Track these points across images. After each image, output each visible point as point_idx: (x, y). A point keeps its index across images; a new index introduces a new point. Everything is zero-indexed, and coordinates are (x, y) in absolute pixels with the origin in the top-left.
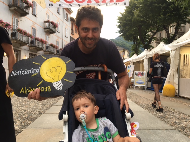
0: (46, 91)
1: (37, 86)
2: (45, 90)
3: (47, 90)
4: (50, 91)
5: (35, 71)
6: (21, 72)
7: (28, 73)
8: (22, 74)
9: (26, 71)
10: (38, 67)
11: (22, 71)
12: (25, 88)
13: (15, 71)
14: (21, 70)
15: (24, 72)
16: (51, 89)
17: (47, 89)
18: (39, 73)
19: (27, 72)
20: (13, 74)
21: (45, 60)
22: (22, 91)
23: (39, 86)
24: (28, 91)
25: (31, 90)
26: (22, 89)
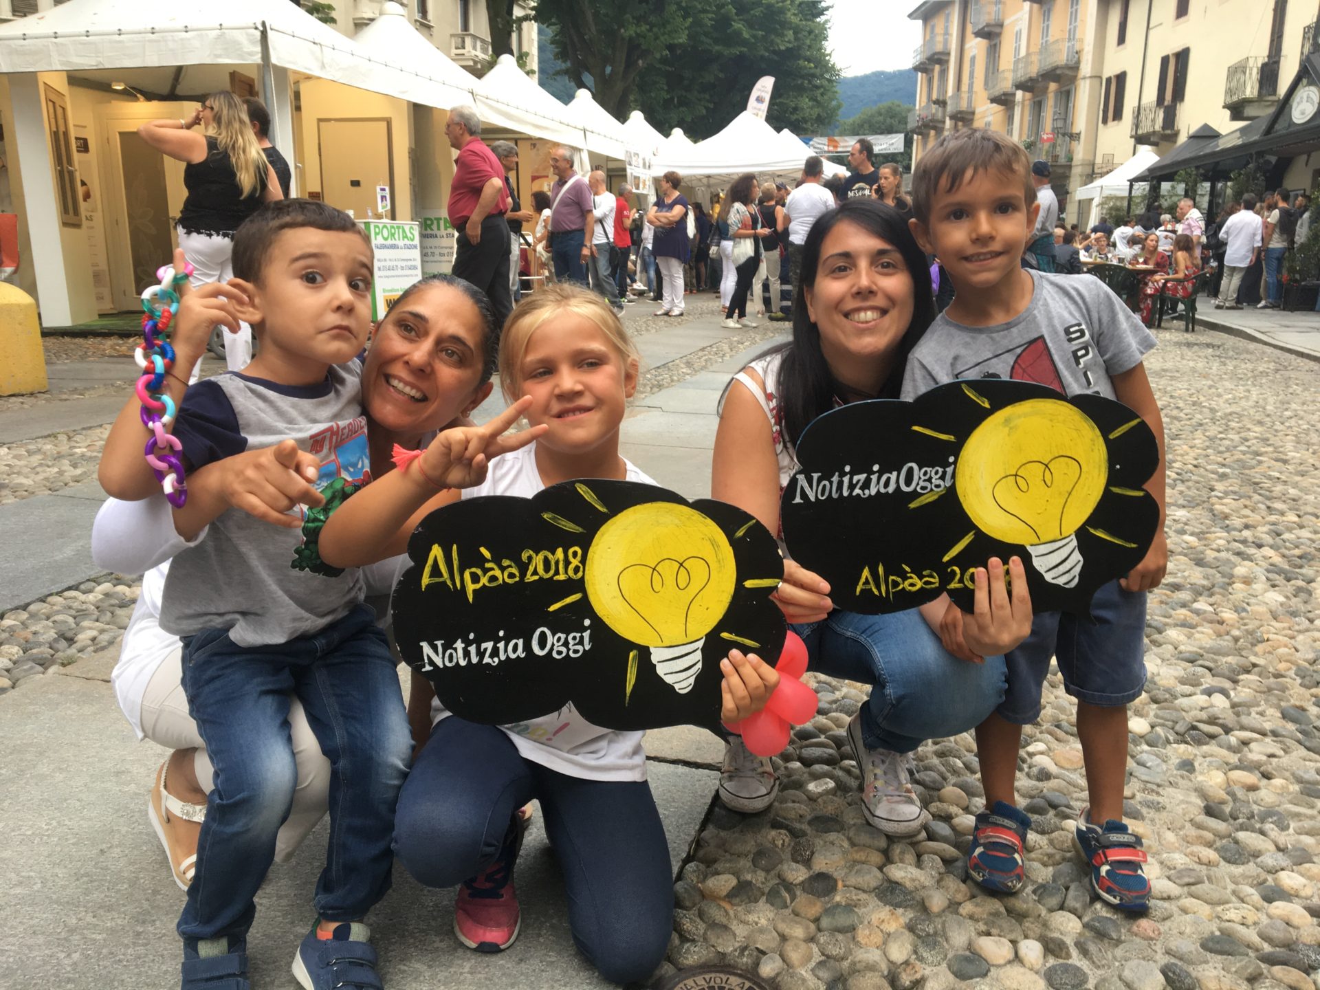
1: (946, 559)
5: (930, 480)
7: (891, 489)
8: (857, 491)
9: (874, 477)
10: (943, 455)
13: (815, 476)
14: (847, 469)
15: (866, 485)
18: (952, 492)
19: (883, 483)
20: (804, 495)
22: (867, 582)
23: (953, 561)
24: (896, 584)
25: (915, 579)
26: (866, 573)
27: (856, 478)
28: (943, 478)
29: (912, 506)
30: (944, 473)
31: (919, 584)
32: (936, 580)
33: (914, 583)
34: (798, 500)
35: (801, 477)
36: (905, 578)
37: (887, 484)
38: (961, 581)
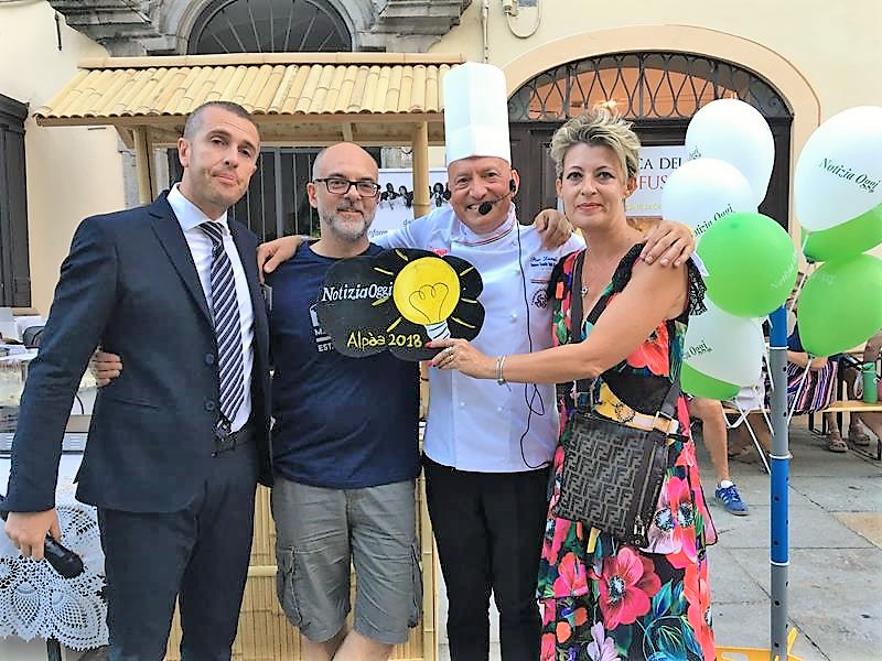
0: (411, 345)
2: (407, 342)
3: (413, 343)
6: (345, 291)
7: (365, 296)
8: (350, 296)
11: (348, 288)
12: (359, 334)
13: (332, 289)
15: (354, 294)
16: (421, 343)
17: (413, 341)
18: (392, 297)
20: (327, 298)
23: (392, 331)
24: (365, 342)
26: (352, 336)
27: (350, 290)
28: (388, 292)
29: (374, 304)
30: (388, 290)
31: (376, 342)
32: (384, 340)
33: (374, 342)
36: (370, 339)
38: (395, 342)
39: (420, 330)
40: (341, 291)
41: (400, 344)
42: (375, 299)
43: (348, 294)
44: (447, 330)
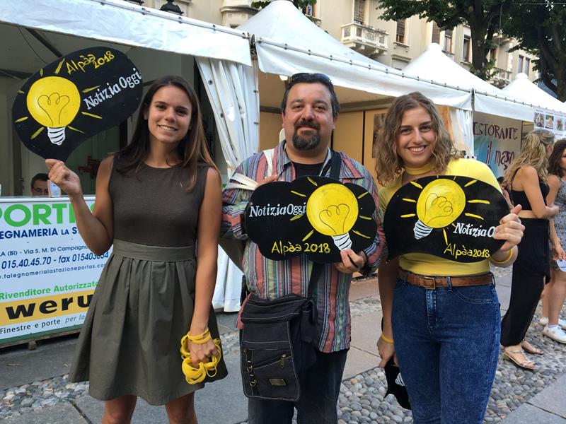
0: (321, 251)
1: (304, 240)
2: (319, 249)
3: (323, 250)
4: (329, 252)
5: (297, 211)
6: (268, 209)
7: (284, 213)
8: (272, 213)
9: (278, 209)
10: (302, 202)
11: (270, 207)
12: (281, 243)
13: (257, 207)
14: (269, 205)
15: (275, 211)
16: (329, 249)
17: (323, 248)
18: (305, 214)
19: (281, 211)
20: (253, 214)
21: (317, 188)
22: (276, 248)
23: (306, 241)
24: (286, 249)
25: (293, 248)
26: (275, 244)
27: (272, 209)
28: (302, 210)
29: (291, 220)
30: (302, 208)
31: (294, 250)
32: (300, 248)
33: (292, 249)
34: (251, 216)
35: (252, 207)
36: (289, 247)
37: (282, 212)
38: (309, 249)
39: (329, 240)
40: (264, 209)
41: (314, 251)
42: (292, 216)
43: (270, 212)
44: (350, 241)
